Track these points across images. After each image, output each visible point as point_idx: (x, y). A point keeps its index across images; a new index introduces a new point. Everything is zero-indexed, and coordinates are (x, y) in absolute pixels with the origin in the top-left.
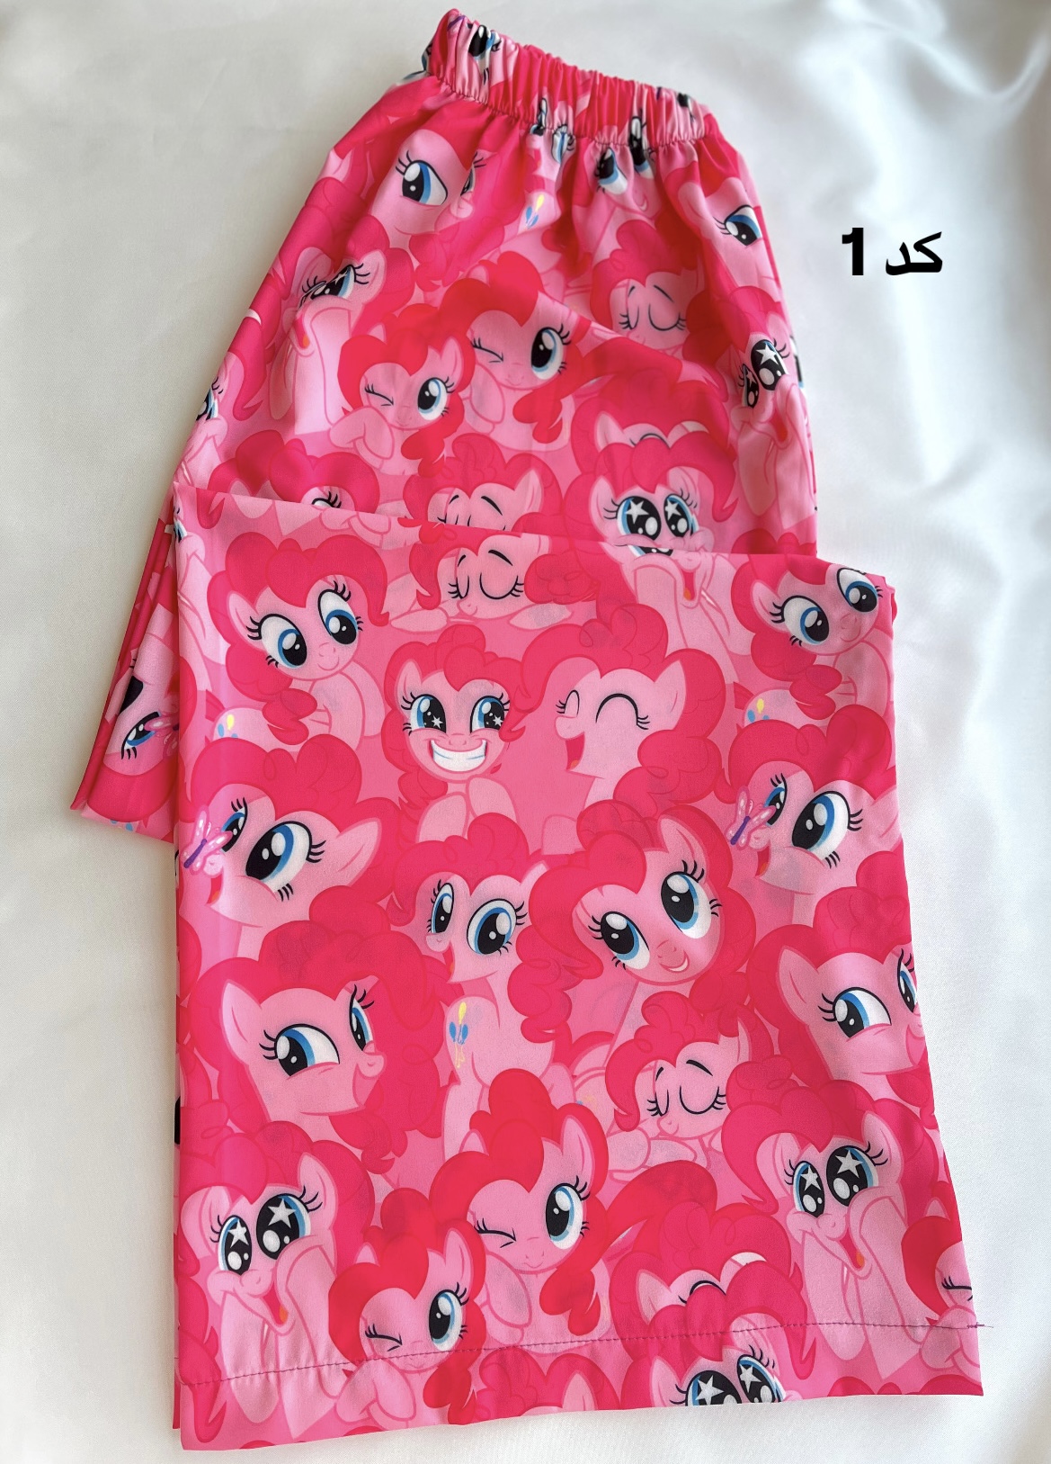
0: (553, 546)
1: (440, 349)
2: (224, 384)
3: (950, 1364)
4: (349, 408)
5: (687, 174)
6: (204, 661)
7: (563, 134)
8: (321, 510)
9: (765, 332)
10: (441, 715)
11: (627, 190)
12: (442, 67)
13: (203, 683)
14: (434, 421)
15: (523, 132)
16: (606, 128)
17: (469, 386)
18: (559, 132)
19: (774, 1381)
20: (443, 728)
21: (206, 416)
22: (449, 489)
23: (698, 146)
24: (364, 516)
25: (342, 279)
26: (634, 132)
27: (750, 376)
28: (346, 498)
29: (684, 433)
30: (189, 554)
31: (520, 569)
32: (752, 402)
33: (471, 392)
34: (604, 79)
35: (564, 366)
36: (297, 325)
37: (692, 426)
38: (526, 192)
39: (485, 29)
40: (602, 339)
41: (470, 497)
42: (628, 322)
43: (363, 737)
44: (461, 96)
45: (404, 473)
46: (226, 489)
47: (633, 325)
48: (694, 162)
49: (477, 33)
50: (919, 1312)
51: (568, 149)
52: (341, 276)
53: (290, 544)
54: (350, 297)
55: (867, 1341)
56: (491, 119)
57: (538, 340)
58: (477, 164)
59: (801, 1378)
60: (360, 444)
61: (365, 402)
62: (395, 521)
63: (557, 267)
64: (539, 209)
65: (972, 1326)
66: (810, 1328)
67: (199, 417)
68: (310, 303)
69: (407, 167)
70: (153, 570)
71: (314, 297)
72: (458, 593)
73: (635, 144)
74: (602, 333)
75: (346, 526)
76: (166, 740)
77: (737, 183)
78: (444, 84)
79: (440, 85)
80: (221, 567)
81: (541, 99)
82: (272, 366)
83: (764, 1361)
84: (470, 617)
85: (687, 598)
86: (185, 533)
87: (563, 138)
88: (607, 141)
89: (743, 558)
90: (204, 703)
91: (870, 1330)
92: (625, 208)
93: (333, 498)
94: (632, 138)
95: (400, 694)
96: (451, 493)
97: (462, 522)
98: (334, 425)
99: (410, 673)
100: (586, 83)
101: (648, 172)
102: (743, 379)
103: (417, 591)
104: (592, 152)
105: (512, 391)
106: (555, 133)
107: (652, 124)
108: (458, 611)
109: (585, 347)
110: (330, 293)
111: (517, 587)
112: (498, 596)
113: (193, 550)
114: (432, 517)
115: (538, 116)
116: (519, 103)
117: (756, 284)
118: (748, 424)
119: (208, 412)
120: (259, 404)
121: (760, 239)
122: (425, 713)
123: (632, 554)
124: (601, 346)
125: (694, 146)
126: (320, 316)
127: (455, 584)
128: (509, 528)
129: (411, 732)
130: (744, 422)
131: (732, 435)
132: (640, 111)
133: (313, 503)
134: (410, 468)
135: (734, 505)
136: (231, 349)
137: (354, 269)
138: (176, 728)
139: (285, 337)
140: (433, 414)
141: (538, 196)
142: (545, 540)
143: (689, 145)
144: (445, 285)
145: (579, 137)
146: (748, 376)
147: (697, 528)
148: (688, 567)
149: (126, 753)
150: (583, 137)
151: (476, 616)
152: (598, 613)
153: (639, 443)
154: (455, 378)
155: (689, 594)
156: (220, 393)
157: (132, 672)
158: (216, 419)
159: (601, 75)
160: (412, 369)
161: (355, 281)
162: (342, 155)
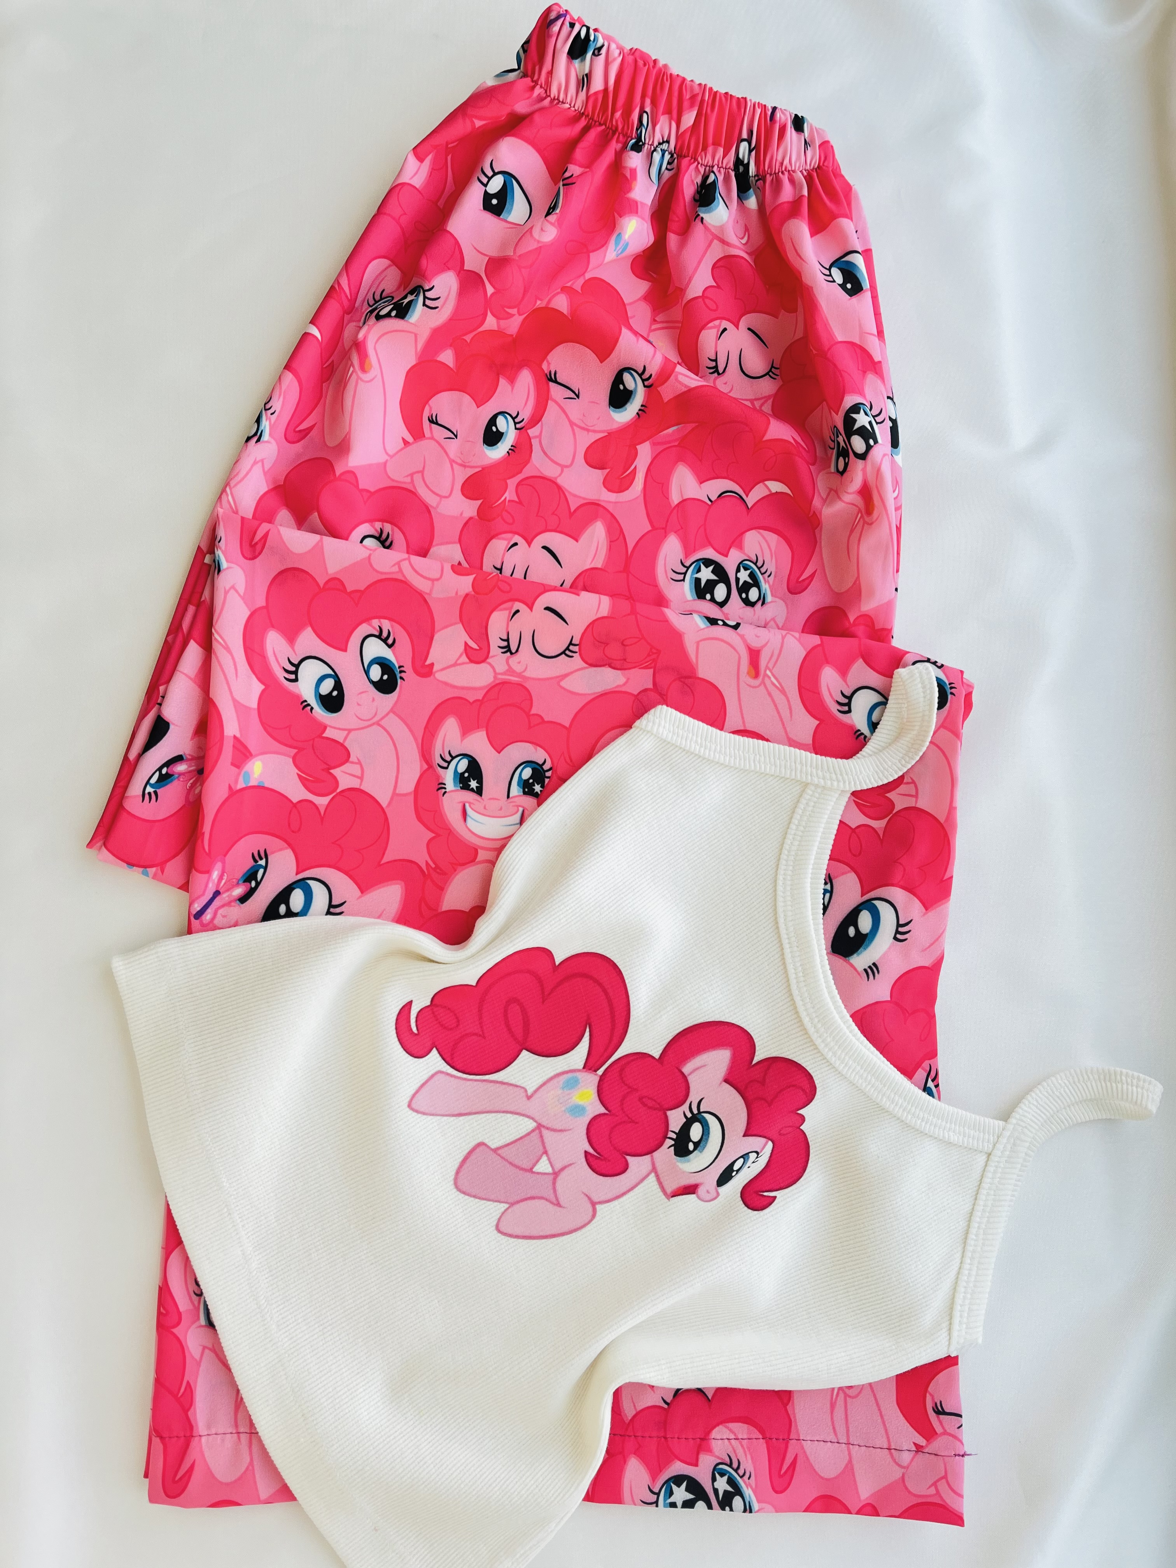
0: (613, 607)
1: (512, 381)
2: (277, 405)
3: (932, 1491)
4: (410, 439)
5: (794, 209)
6: (235, 706)
7: (663, 151)
8: (371, 550)
9: (862, 393)
10: (479, 778)
11: (727, 222)
12: (537, 68)
13: (231, 727)
14: (499, 459)
15: (620, 146)
16: (710, 149)
17: (540, 423)
18: (659, 149)
19: (748, 1492)
20: (479, 791)
21: (255, 439)
22: (509, 535)
23: (809, 178)
24: (415, 559)
25: (410, 302)
26: (741, 156)
27: (840, 439)
28: (398, 538)
29: (767, 493)
30: (227, 588)
31: (576, 629)
32: (841, 468)
33: (541, 432)
34: (714, 94)
35: (643, 409)
36: (359, 346)
37: (775, 487)
38: (616, 214)
39: (588, 28)
40: (686, 386)
41: (529, 546)
42: (716, 367)
43: (394, 794)
44: (556, 102)
45: (462, 514)
46: (270, 520)
47: (721, 370)
48: (803, 196)
49: (579, 33)
50: (907, 1437)
51: (667, 169)
52: (410, 298)
53: (336, 584)
54: (419, 320)
55: (850, 1461)
56: (586, 130)
57: (618, 379)
58: (565, 182)
59: (776, 1492)
60: (417, 478)
61: (427, 433)
62: (447, 568)
63: (647, 298)
64: (630, 237)
65: (959, 1455)
66: (792, 1443)
67: (248, 439)
68: (374, 325)
69: (490, 179)
70: (189, 602)
71: (379, 318)
72: (507, 649)
73: (741, 169)
74: (687, 379)
75: (396, 569)
76: (189, 785)
77: (847, 224)
78: (538, 87)
79: (532, 89)
80: (261, 602)
81: (642, 112)
82: (328, 388)
83: (741, 1472)
84: (519, 675)
85: (751, 677)
86: (224, 564)
87: (663, 155)
88: (710, 163)
89: (815, 640)
90: (231, 749)
91: (854, 1450)
92: (723, 242)
93: (384, 536)
94: (738, 162)
95: (438, 750)
96: (511, 539)
97: (519, 574)
98: (392, 457)
99: (450, 729)
100: (693, 97)
101: (752, 202)
102: (834, 441)
103: (466, 644)
104: (693, 174)
105: (586, 432)
106: (655, 150)
107: (760, 149)
108: (506, 668)
109: (667, 392)
110: (396, 316)
111: (571, 648)
112: (550, 655)
113: (232, 584)
114: (488, 566)
115: (637, 130)
116: (618, 115)
117: (857, 341)
118: (834, 493)
119: (259, 434)
120: (313, 426)
121: (867, 290)
122: (463, 774)
123: (696, 624)
124: (684, 393)
125: (805, 177)
126: (385, 336)
127: (505, 638)
128: (567, 585)
129: (445, 792)
130: (831, 490)
131: (816, 502)
132: (750, 133)
133: (361, 542)
134: (469, 508)
135: (812, 576)
136: (288, 367)
137: (424, 291)
138: (201, 773)
139: (345, 356)
140: (499, 452)
141: (630, 220)
142: (606, 601)
143: (800, 177)
144: (520, 315)
145: (681, 156)
146: (838, 439)
147: (769, 598)
148: (755, 644)
149: (147, 797)
150: (685, 157)
151: (525, 674)
152: (654, 684)
153: (715, 500)
154: (526, 415)
155: (753, 672)
156: (272, 414)
157: (159, 710)
158: (267, 442)
159: (711, 89)
160: (480, 402)
161: (424, 304)
162: (421, 159)
